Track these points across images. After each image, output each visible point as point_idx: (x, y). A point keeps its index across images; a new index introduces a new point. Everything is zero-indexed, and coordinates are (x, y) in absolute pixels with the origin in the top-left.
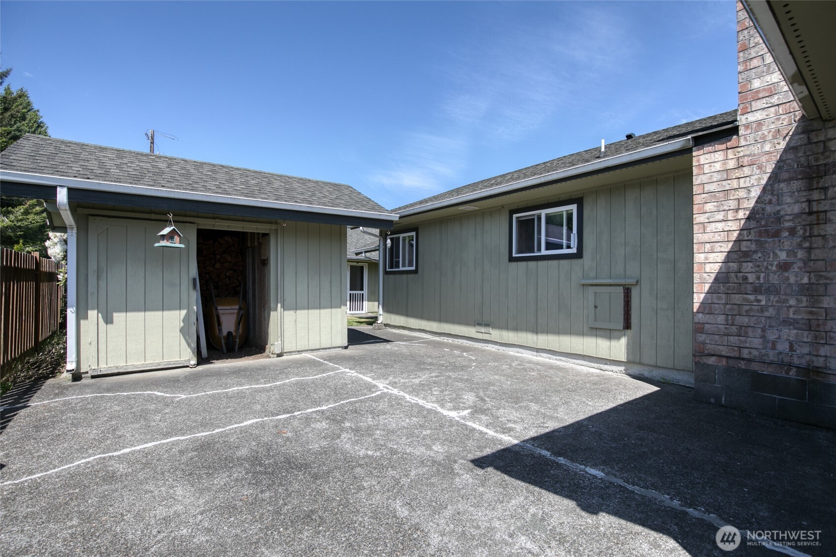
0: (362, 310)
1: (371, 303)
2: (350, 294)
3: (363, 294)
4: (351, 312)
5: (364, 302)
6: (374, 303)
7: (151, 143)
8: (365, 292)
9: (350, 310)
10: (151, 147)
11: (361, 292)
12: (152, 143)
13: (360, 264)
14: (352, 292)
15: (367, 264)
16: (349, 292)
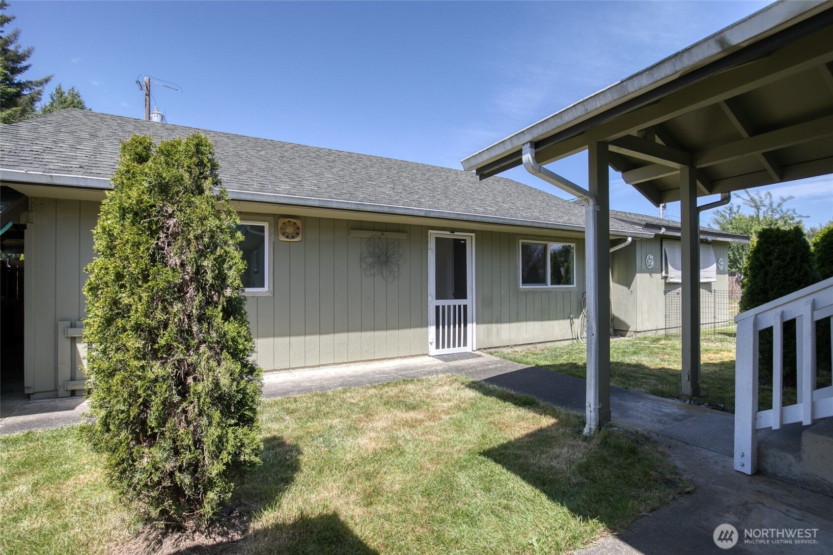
0: (465, 345)
1: (483, 327)
2: (437, 308)
3: (465, 306)
4: (441, 351)
5: (469, 326)
6: (490, 325)
7: (146, 95)
8: (471, 301)
9: (437, 347)
10: (146, 100)
11: (461, 302)
12: (148, 95)
13: (458, 235)
14: (441, 303)
15: (473, 235)
16: (433, 302)
